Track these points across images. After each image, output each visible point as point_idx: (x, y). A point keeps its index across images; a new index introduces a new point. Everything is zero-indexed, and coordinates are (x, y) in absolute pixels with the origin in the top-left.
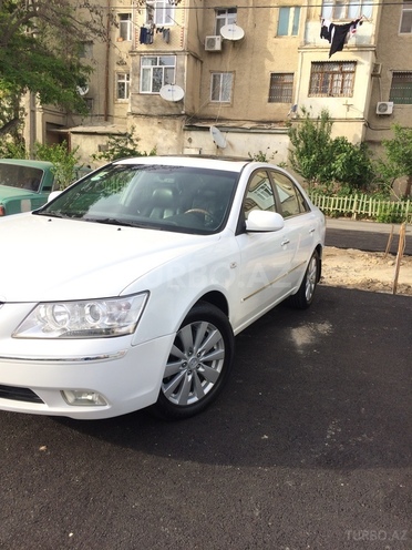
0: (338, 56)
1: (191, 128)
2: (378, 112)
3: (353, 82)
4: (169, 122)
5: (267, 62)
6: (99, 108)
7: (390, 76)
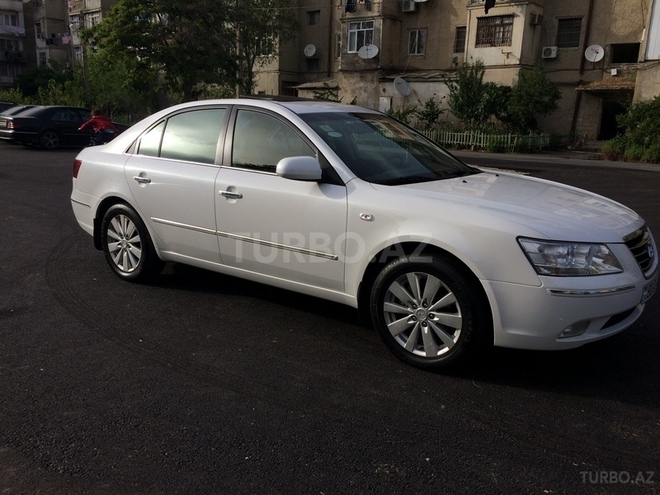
0: (492, 12)
1: (383, 80)
2: (543, 57)
3: (512, 32)
4: (369, 76)
5: (453, 17)
6: (324, 67)
7: (556, 23)
